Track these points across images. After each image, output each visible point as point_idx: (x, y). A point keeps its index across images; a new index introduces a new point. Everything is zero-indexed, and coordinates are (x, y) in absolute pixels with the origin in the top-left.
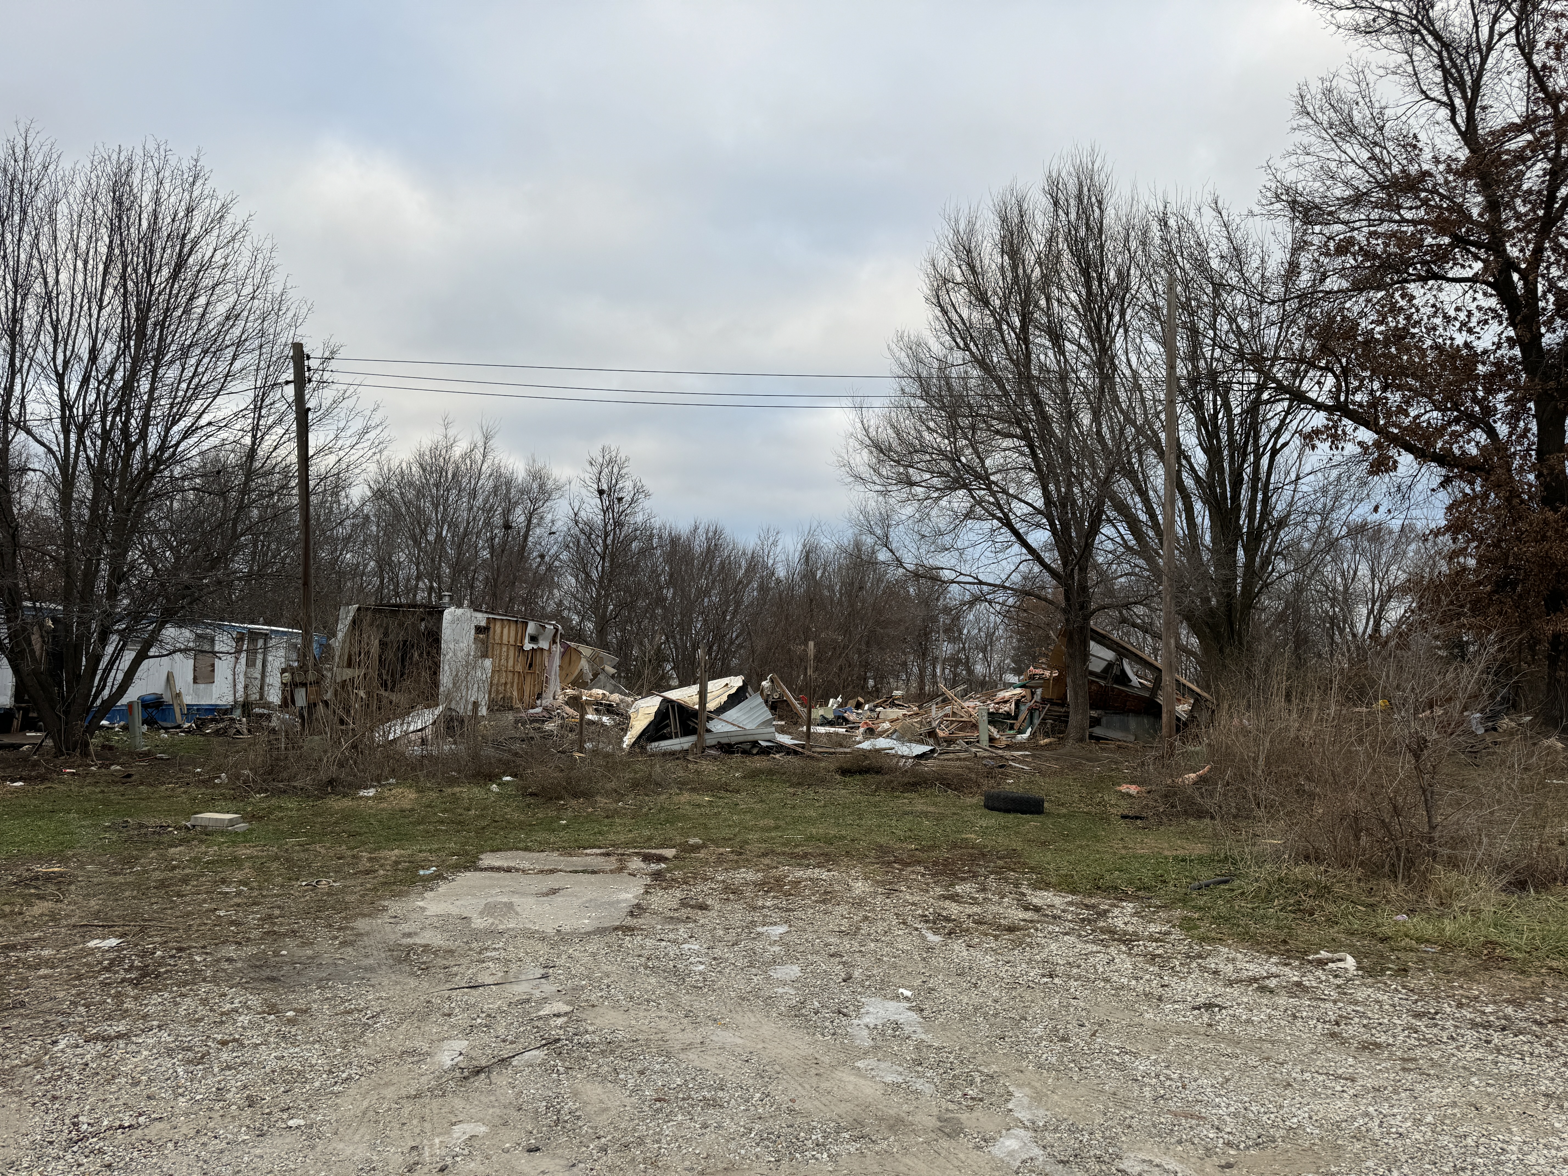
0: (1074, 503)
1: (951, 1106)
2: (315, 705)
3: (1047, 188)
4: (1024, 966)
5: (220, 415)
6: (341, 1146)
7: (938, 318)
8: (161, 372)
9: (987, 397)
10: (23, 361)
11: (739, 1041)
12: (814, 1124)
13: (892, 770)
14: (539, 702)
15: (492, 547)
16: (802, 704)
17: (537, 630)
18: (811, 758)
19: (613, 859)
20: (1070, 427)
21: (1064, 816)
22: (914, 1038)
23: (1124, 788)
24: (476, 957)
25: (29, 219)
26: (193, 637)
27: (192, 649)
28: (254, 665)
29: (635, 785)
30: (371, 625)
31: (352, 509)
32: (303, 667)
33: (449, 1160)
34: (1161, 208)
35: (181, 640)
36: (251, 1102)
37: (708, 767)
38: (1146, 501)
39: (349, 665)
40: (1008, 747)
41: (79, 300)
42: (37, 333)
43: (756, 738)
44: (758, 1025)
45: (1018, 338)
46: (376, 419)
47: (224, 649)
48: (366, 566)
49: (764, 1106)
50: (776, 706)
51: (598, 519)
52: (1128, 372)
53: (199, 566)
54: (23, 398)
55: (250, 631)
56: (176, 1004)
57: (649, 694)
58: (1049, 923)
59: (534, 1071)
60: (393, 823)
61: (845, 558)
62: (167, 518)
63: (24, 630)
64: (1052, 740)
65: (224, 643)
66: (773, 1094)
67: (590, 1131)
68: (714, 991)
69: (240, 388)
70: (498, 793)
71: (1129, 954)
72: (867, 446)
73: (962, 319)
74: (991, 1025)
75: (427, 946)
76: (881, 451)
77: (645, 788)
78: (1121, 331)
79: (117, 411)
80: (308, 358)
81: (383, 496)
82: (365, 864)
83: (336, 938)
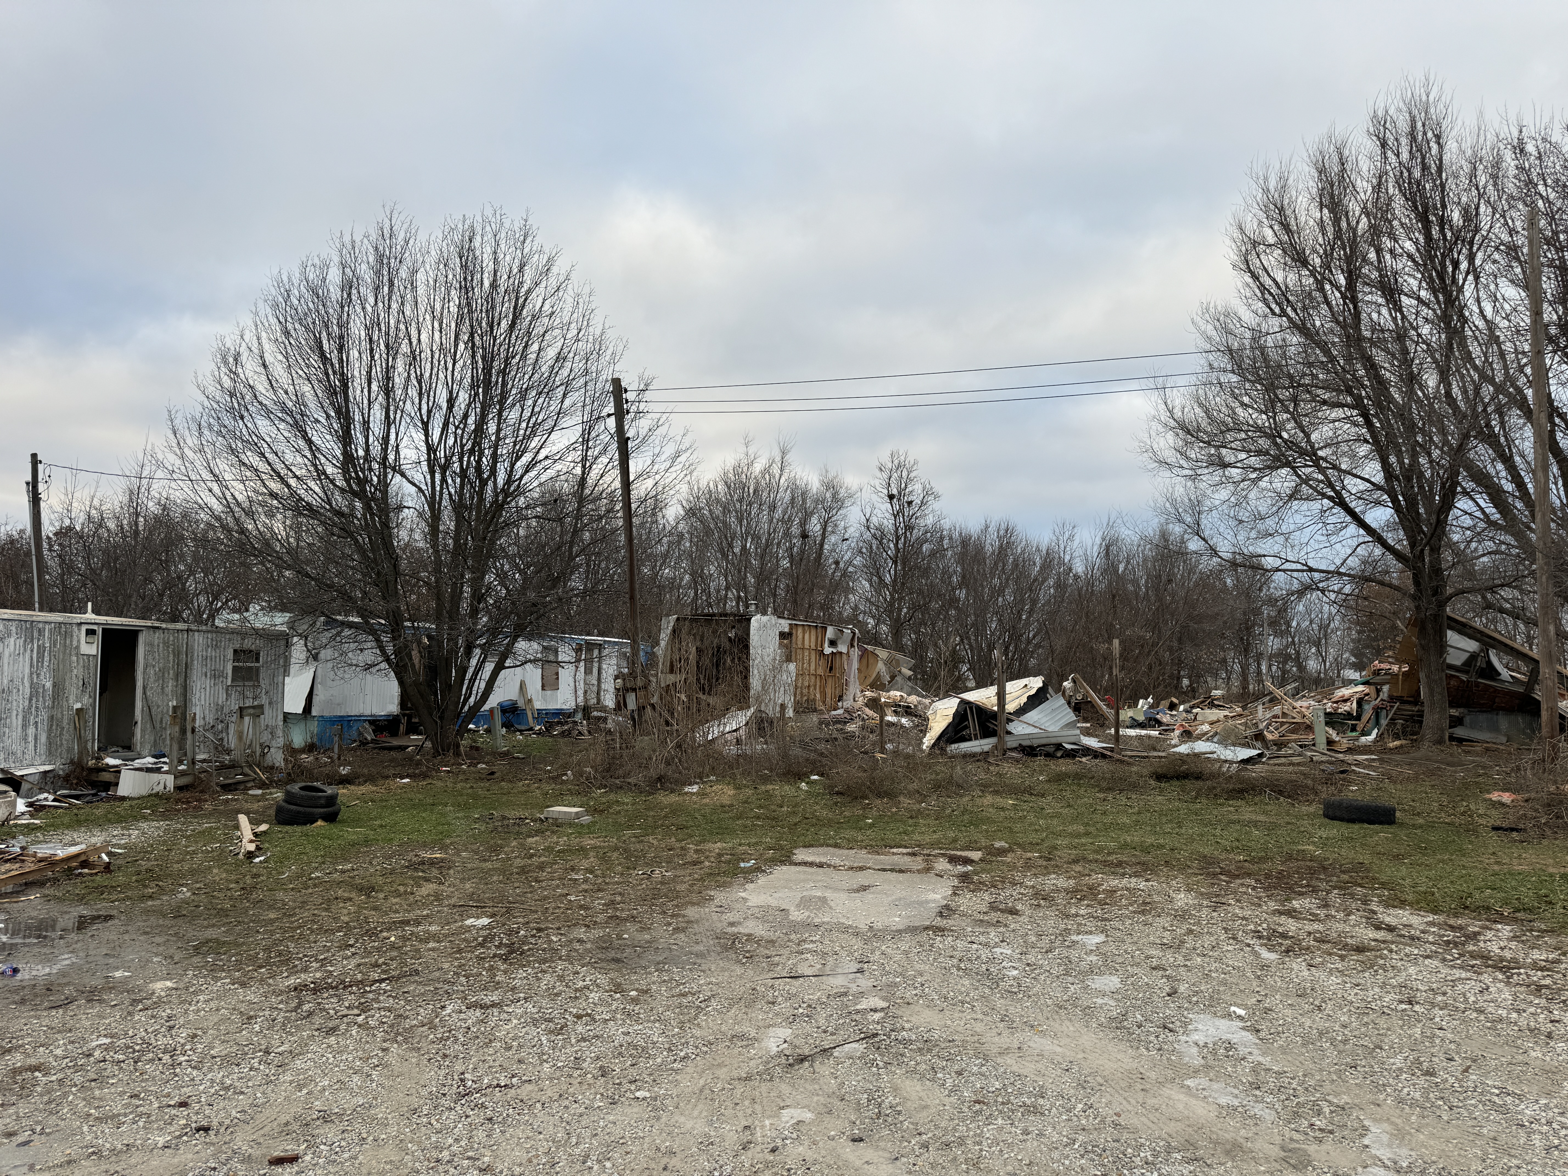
0: (1421, 475)
1: (1296, 1136)
2: (644, 708)
3: (1371, 130)
4: (1377, 990)
5: (555, 449)
6: (682, 1119)
7: (1248, 285)
8: (505, 414)
9: (1310, 365)
10: (396, 413)
11: (1059, 1050)
12: (1142, 1141)
13: (1214, 776)
14: (840, 704)
15: (791, 556)
16: (1108, 706)
17: (836, 634)
18: (1122, 762)
19: (919, 859)
20: (1412, 392)
21: (1421, 827)
22: (1250, 1058)
23: (1495, 796)
24: (795, 948)
25: (396, 289)
26: (540, 649)
27: (541, 660)
28: (591, 672)
29: (937, 786)
30: (689, 633)
31: (668, 528)
32: (632, 674)
33: (779, 1142)
34: (1515, 134)
35: (531, 651)
36: (604, 1072)
37: (1011, 771)
38: (1512, 468)
39: (672, 671)
40: (1350, 751)
41: (436, 356)
42: (406, 388)
43: (1059, 740)
44: (1077, 1034)
45: (1344, 297)
46: (686, 443)
47: (566, 659)
48: (681, 579)
49: (1087, 1117)
50: (1080, 708)
51: (889, 524)
52: (1481, 324)
53: (543, 586)
54: (398, 446)
55: (587, 643)
56: (538, 979)
57: (947, 695)
58: (1406, 944)
59: (854, 1063)
60: (715, 818)
61: (1150, 550)
62: (515, 544)
63: (406, 646)
64: (1404, 742)
65: (565, 654)
66: (1096, 1106)
67: (911, 1126)
68: (1029, 997)
69: (570, 423)
70: (807, 791)
71: (1508, 983)
72: (1172, 429)
73: (1277, 283)
74: (1340, 1052)
75: (750, 935)
76: (1189, 432)
77: (947, 789)
78: (1470, 277)
79: (472, 452)
80: (626, 391)
81: (694, 514)
82: (692, 856)
83: (670, 924)
